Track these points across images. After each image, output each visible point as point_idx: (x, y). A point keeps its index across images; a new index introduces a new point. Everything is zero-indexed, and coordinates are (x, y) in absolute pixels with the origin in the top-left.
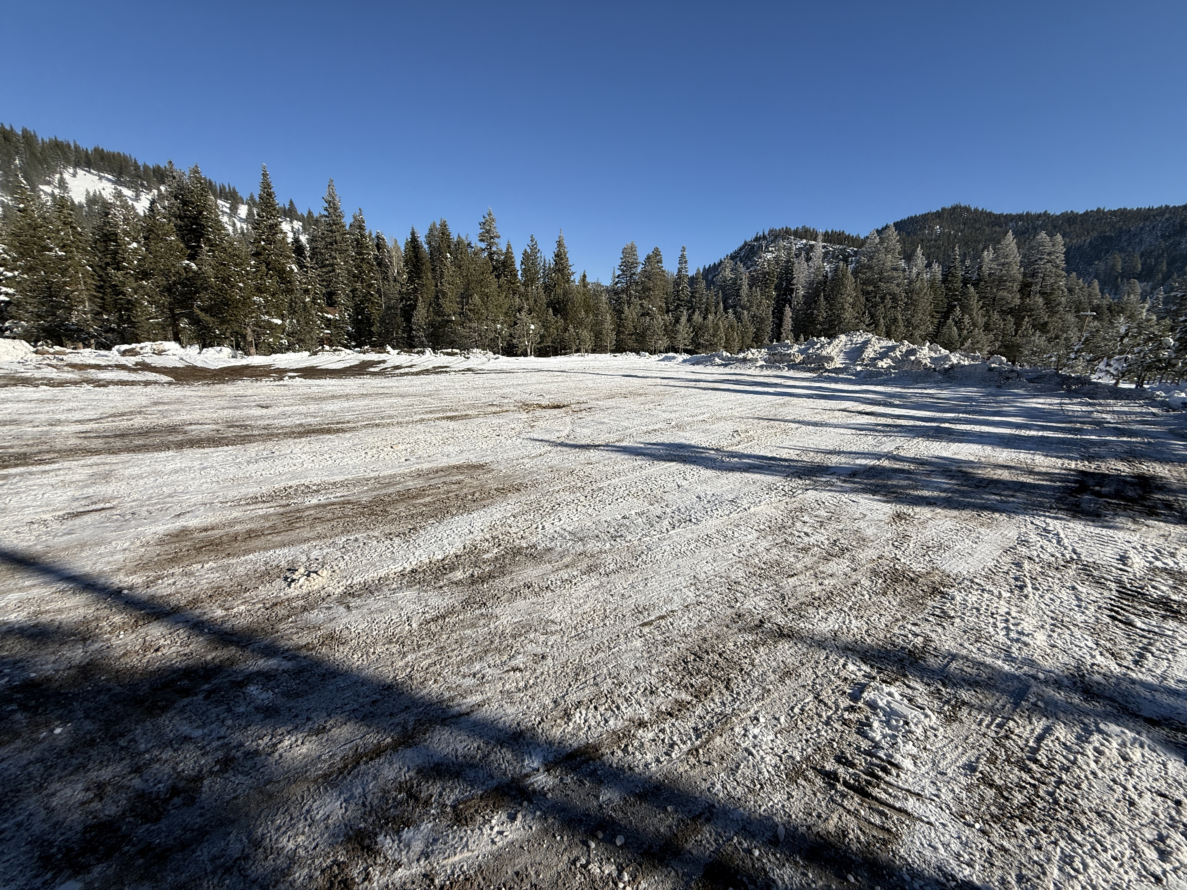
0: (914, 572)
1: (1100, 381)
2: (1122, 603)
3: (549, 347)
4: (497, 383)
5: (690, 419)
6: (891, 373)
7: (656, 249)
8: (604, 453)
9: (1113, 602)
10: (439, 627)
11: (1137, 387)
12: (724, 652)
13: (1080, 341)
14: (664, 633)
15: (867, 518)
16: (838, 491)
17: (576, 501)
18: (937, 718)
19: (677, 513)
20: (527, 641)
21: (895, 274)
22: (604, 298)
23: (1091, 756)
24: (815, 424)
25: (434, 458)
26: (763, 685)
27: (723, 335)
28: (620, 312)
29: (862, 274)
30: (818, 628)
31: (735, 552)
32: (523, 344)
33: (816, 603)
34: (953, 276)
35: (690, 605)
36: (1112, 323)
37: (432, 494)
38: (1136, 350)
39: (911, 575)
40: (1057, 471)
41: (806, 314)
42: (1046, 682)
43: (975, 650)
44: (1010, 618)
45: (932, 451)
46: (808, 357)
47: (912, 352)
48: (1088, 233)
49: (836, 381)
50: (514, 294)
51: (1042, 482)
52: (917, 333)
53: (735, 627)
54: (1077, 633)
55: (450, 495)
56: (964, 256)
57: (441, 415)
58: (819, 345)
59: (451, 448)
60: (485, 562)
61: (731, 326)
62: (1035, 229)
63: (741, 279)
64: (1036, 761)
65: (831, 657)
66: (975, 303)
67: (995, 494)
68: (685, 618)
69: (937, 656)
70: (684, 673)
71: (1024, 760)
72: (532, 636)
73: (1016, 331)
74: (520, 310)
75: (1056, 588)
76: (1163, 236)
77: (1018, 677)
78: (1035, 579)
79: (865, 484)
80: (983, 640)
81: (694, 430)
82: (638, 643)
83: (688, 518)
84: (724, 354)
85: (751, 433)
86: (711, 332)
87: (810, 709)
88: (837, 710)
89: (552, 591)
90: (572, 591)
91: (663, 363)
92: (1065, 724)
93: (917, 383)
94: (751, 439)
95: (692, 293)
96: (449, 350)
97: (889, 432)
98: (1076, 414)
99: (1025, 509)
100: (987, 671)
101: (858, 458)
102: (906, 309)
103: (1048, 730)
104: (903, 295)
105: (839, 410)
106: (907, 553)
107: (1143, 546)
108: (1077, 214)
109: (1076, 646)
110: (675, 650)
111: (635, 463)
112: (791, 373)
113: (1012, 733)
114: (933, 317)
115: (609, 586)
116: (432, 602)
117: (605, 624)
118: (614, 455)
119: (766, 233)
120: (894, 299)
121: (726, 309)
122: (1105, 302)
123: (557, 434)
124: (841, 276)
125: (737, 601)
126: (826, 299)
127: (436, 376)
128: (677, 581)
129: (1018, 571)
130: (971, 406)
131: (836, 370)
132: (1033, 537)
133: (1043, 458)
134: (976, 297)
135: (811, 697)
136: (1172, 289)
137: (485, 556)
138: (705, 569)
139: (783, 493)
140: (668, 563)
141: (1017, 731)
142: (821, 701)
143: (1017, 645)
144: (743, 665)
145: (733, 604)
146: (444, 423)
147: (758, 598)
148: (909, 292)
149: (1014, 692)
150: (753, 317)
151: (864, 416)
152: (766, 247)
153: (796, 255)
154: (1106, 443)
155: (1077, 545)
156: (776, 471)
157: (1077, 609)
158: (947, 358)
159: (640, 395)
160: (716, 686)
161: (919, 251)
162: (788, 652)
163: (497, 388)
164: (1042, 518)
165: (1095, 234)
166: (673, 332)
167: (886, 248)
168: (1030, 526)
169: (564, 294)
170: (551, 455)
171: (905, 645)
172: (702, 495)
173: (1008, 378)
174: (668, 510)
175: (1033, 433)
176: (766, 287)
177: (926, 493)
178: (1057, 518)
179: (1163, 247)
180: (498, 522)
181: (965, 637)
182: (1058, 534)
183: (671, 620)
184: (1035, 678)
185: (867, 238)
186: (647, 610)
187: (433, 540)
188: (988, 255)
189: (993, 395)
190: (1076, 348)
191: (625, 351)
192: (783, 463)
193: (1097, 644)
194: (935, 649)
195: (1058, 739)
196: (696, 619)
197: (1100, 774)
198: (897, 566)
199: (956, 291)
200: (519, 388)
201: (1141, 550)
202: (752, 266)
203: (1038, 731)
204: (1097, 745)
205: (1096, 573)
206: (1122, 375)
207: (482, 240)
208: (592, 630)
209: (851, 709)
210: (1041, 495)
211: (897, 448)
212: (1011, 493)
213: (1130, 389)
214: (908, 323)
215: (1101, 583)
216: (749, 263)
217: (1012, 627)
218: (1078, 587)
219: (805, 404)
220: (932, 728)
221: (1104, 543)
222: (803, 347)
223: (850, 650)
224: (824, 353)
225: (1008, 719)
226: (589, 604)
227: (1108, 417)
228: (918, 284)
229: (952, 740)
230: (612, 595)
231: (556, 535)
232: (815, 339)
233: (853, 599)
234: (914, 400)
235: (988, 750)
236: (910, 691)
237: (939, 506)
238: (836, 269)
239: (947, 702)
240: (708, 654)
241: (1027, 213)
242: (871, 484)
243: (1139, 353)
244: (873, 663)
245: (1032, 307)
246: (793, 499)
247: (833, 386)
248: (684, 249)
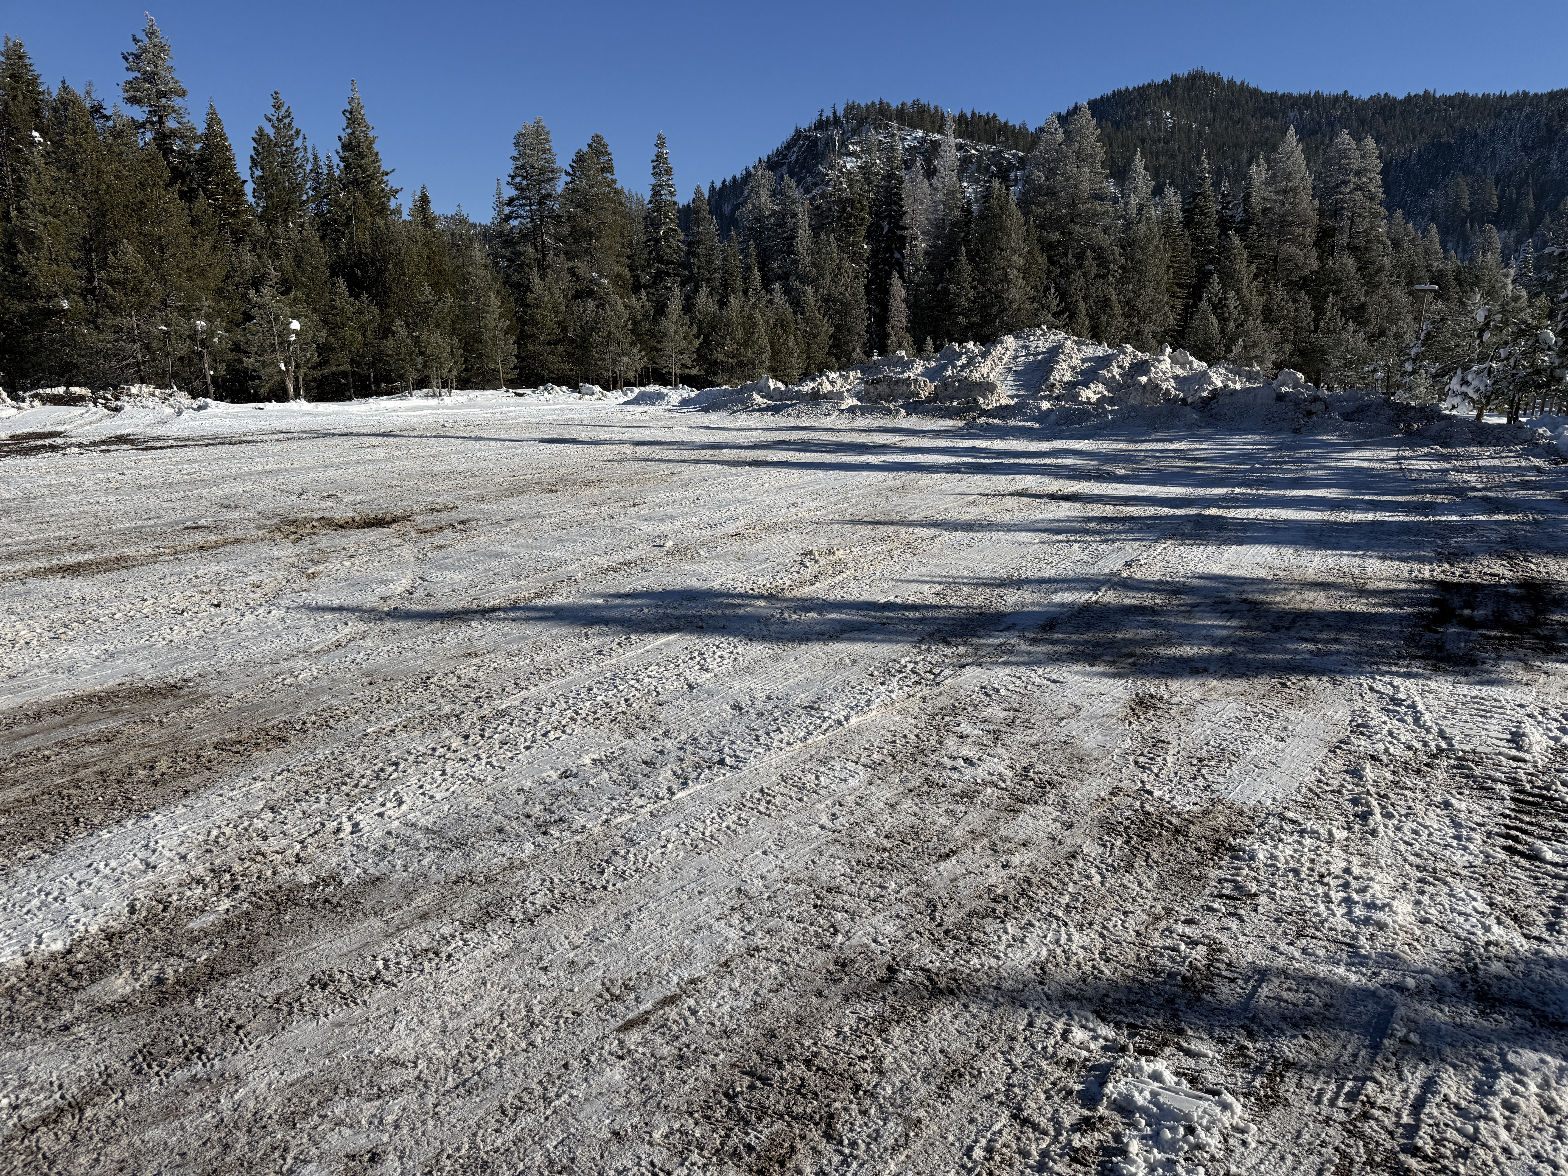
0: (1179, 815)
1: (1454, 412)
2: (1521, 821)
3: (344, 374)
4: (205, 471)
5: (707, 533)
6: (1106, 412)
7: (597, 139)
8: (506, 628)
9: (1507, 821)
10: (65, 1139)
11: (1509, 421)
12: (815, 1055)
13: (1418, 338)
14: (676, 1038)
15: (1083, 713)
16: (1024, 664)
17: (440, 751)
18: (1244, 1106)
19: (690, 748)
20: (325, 1126)
21: (1099, 207)
22: (478, 253)
23: (1500, 1120)
24: (968, 527)
25: (28, 678)
26: (905, 1113)
27: (766, 342)
28: (521, 288)
29: (1038, 205)
30: (1009, 963)
31: (825, 820)
32: (271, 370)
33: (1000, 910)
34: (1202, 213)
35: (731, 959)
36: (1463, 304)
37: (27, 777)
38: (1503, 353)
39: (1175, 821)
40: (1403, 586)
41: (933, 292)
42: (1418, 993)
43: (1297, 955)
44: (1350, 879)
45: (1192, 564)
46: (945, 385)
47: (1141, 367)
48: (1415, 137)
49: (1003, 433)
50: (238, 241)
51: (1380, 610)
52: (1148, 329)
53: (835, 992)
54: (1460, 889)
55: (82, 773)
56: (1218, 174)
57: (43, 563)
58: (964, 360)
59: (76, 650)
60: (194, 940)
61: (782, 322)
62: (1331, 124)
63: (795, 215)
64: (1415, 1151)
65: (1038, 1022)
66: (1243, 268)
67: (1307, 640)
68: (725, 992)
69: (1233, 980)
70: (730, 1123)
71: (1395, 1154)
72: (339, 1109)
73: (1317, 321)
74: (257, 283)
75: (1419, 808)
76: (1524, 146)
77: (1373, 994)
78: (1385, 796)
79: (1074, 643)
80: (1310, 931)
81: (717, 557)
82: (616, 1074)
83: (716, 758)
84: (772, 384)
85: (840, 554)
86: (739, 334)
87: (1005, 1145)
88: (1058, 1133)
89: (389, 984)
90: (443, 975)
91: (636, 409)
92: (1455, 1067)
93: (1155, 430)
94: (839, 567)
95: (689, 244)
96: (61, 390)
97: (1111, 532)
98: (1424, 476)
99: (1359, 664)
100: (1322, 992)
101: (1056, 591)
102: (1123, 281)
103: (1429, 1085)
104: (1117, 250)
105: (1013, 494)
106: (1163, 777)
107: (1544, 711)
108: (1395, 99)
109: (1460, 914)
110: (705, 1072)
111: (585, 644)
112: (913, 422)
113: (1373, 1105)
114: (1173, 295)
115: (535, 948)
116: (38, 1072)
117: (532, 1044)
118: (530, 630)
119: (840, 112)
120: (1102, 259)
121: (766, 282)
122: (1450, 267)
123: (380, 591)
124: (997, 211)
125: (836, 932)
126: (971, 259)
127: (21, 461)
128: (698, 907)
129: (1357, 785)
130: (1253, 470)
131: (1002, 412)
132: (1376, 716)
133: (1378, 563)
134: (1246, 253)
135: (1004, 1119)
136: (1545, 244)
137: (195, 924)
138: (762, 869)
139: (915, 678)
140: (677, 868)
141: (1380, 1101)
142: (1025, 1121)
143: (1366, 931)
144: (860, 1076)
145: (827, 940)
146: (56, 585)
147: (880, 916)
148: (1127, 244)
149: (1369, 1023)
150: (826, 301)
151: (1062, 503)
152: (843, 144)
153: (905, 162)
154: (1472, 527)
155: (1446, 722)
156: (896, 632)
157: (1454, 843)
158: (1203, 377)
159: (588, 484)
160: (803, 1138)
161: (1139, 162)
162: (952, 1029)
163: (204, 483)
164: (1387, 679)
165: (1424, 139)
166: (653, 336)
167: (1078, 153)
168: (1369, 696)
169: (374, 244)
170: (368, 643)
171: (1176, 968)
172: (745, 701)
173: (1310, 414)
174: (669, 744)
175: (1359, 516)
176: (849, 233)
177: (1188, 651)
178: (1409, 675)
179: (1527, 166)
180: (227, 831)
181: (1280, 931)
182: (1413, 706)
183: (692, 1002)
184: (1400, 988)
185: (1041, 130)
186: (633, 989)
187: (36, 902)
188: (1258, 172)
189: (1289, 448)
190: (1413, 352)
191: (544, 383)
192: (910, 614)
193: (1491, 905)
194: (1230, 965)
195: (1446, 1099)
196: (748, 990)
197: (1516, 1149)
198: (1148, 807)
199: (1210, 243)
200: (271, 482)
201: (1540, 718)
202: (815, 184)
203: (1414, 1090)
204: (1507, 1094)
205: (1478, 771)
206: (1484, 402)
207: (133, 100)
208: (499, 1065)
209: (1085, 1125)
210: (1384, 635)
211: (1128, 565)
212: (1333, 635)
213: (1500, 426)
214: (1131, 309)
215: (1487, 789)
216: (809, 179)
217: (1356, 897)
218: (1453, 801)
219: (945, 486)
220: (1236, 1129)
221: (1485, 713)
222: (933, 364)
223: (1073, 998)
224: (976, 375)
225: (1365, 1079)
226: (486, 1003)
227: (1472, 478)
228: (1143, 229)
229: (1274, 1145)
230: (545, 969)
231: (391, 843)
232: (956, 346)
233: (1071, 888)
234: (1152, 464)
235: (1337, 1149)
236: (1191, 1063)
237: (1213, 675)
238: (987, 196)
239: (1259, 1070)
240: (781, 1067)
241: (1317, 93)
242: (1086, 642)
243: (1507, 359)
244: (1119, 1017)
245: (1339, 274)
246: (936, 690)
247: (998, 444)
248: (661, 142)
